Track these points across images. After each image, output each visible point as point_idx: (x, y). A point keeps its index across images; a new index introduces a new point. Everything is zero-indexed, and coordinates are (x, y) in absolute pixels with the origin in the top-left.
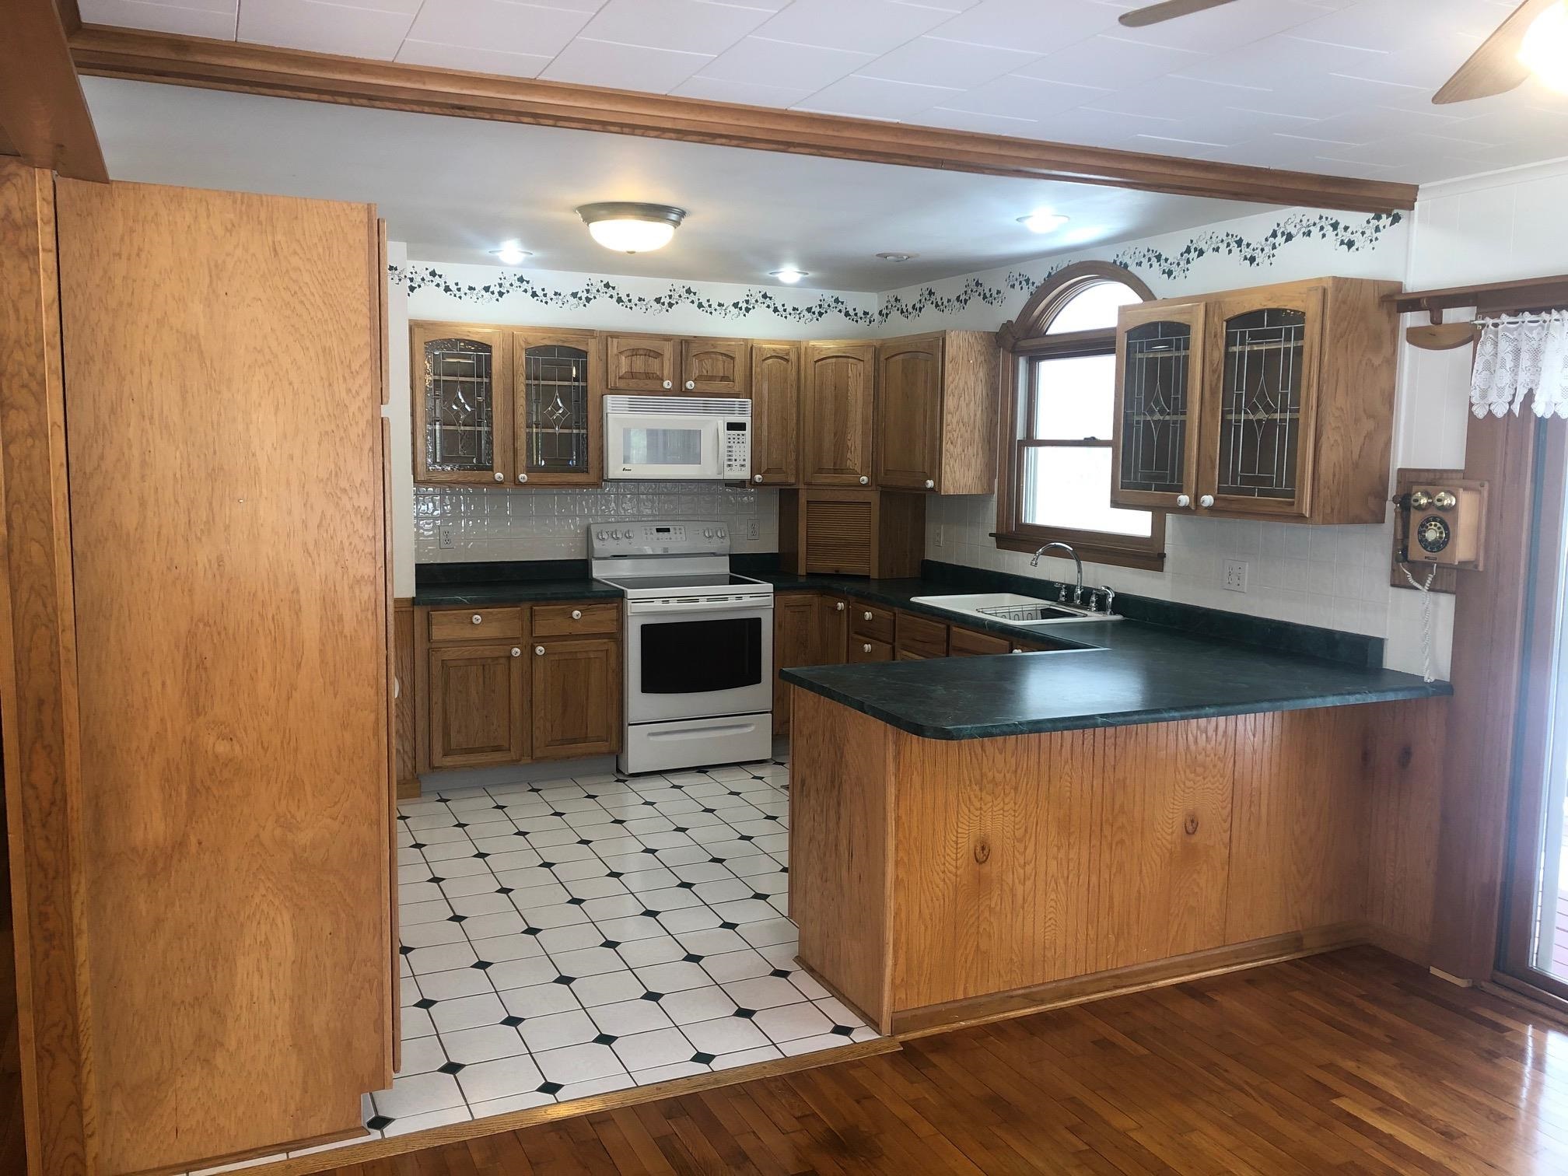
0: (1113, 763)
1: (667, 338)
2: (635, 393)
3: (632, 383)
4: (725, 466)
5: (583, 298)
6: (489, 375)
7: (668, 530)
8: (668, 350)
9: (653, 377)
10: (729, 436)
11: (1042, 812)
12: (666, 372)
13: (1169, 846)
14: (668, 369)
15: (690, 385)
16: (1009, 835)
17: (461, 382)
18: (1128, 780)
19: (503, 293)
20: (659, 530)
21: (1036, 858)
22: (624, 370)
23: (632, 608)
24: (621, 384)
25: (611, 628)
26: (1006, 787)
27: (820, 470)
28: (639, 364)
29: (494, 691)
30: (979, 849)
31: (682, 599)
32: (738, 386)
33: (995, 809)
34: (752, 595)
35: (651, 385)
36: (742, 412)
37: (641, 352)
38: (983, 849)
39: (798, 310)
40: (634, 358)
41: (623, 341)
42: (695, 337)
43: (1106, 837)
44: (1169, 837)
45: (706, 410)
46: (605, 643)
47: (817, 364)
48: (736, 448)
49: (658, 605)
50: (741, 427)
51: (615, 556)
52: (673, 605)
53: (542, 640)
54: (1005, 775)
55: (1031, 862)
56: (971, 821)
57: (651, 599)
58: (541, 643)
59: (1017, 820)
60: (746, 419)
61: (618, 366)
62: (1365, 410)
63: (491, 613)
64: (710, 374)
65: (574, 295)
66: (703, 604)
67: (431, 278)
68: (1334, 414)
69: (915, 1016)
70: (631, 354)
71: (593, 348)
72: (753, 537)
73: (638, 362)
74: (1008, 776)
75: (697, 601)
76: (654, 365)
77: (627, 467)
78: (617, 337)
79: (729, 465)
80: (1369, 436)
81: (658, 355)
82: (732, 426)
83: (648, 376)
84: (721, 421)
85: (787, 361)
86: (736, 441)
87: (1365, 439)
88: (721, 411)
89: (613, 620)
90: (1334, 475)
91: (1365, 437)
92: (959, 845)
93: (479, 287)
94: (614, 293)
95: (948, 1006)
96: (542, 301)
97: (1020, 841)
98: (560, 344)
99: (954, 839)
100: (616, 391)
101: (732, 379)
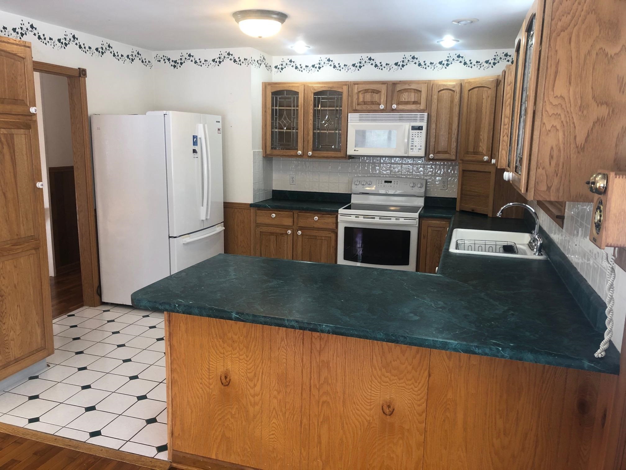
0: (318, 349)
1: (383, 83)
2: (366, 112)
3: (364, 107)
4: (409, 149)
5: (358, 66)
6: (297, 106)
7: (391, 182)
8: (383, 89)
9: (375, 103)
10: (413, 133)
11: (265, 366)
12: (382, 100)
13: (368, 419)
14: (383, 99)
15: (394, 106)
16: (243, 374)
17: (286, 110)
18: (331, 363)
19: (321, 67)
20: (386, 182)
21: (262, 394)
22: (361, 100)
23: (340, 218)
24: (359, 108)
25: (334, 227)
26: (240, 345)
27: (467, 153)
28: (368, 97)
29: (280, 248)
30: (223, 378)
31: (365, 216)
32: (422, 106)
33: (233, 356)
34: (406, 218)
35: (374, 107)
36: (422, 120)
37: (370, 91)
38: (226, 377)
39: (479, 62)
40: (366, 94)
41: (360, 86)
42: (400, 81)
43: (314, 396)
44: (368, 412)
45: (401, 119)
46: (329, 233)
47: (470, 91)
48: (416, 139)
49: (353, 218)
50: (420, 128)
51: (362, 193)
52: (361, 219)
53: (301, 228)
54: (239, 337)
55: (259, 394)
56: (218, 359)
57: (350, 215)
58: (300, 230)
59: (249, 367)
60: (424, 124)
61: (358, 98)
62: (594, 97)
63: (280, 214)
64: (406, 100)
65: (354, 65)
66: (377, 220)
67: (290, 63)
68: (551, 103)
69: (184, 457)
70: (364, 92)
71: (345, 90)
72: (444, 189)
73: (368, 96)
74: (241, 338)
75: (374, 218)
76: (376, 97)
77: (356, 149)
78: (357, 84)
79: (412, 149)
80: (600, 122)
81: (378, 92)
82: (414, 128)
83: (373, 103)
84: (407, 126)
85: (454, 91)
86: (417, 136)
87: (594, 125)
88: (409, 120)
89: (334, 223)
90: (551, 157)
91: (594, 124)
92: (210, 371)
93: (310, 65)
94: (373, 62)
95: (205, 460)
96: (338, 70)
97: (251, 380)
98: (329, 89)
99: (208, 367)
100: (356, 111)
101: (419, 102)
